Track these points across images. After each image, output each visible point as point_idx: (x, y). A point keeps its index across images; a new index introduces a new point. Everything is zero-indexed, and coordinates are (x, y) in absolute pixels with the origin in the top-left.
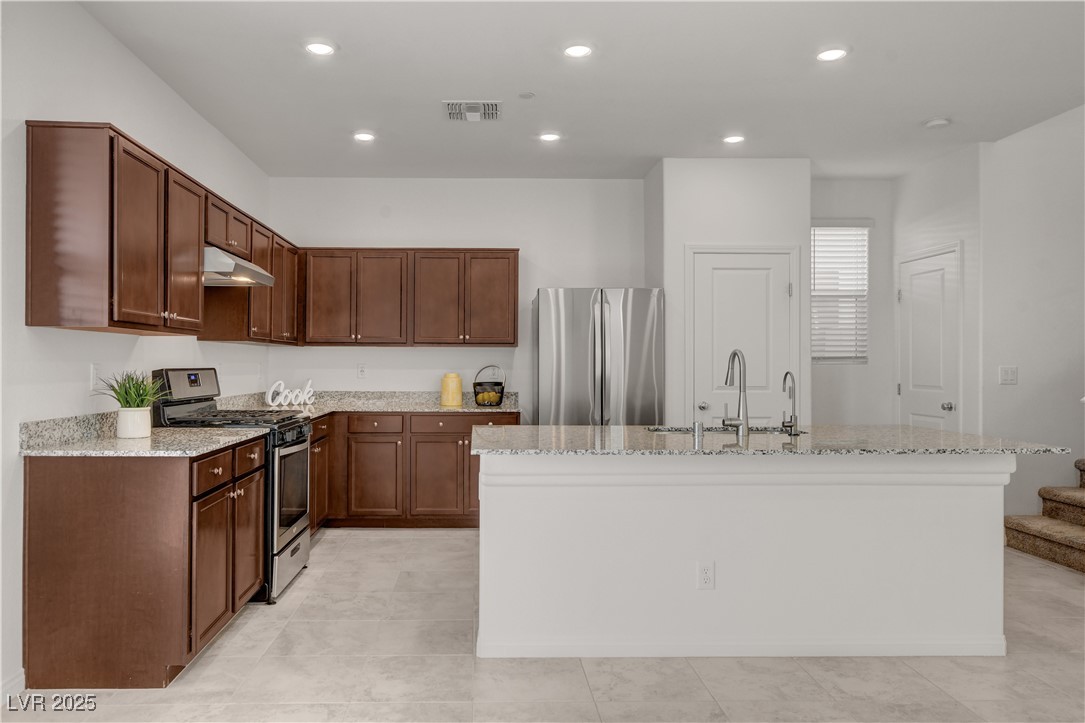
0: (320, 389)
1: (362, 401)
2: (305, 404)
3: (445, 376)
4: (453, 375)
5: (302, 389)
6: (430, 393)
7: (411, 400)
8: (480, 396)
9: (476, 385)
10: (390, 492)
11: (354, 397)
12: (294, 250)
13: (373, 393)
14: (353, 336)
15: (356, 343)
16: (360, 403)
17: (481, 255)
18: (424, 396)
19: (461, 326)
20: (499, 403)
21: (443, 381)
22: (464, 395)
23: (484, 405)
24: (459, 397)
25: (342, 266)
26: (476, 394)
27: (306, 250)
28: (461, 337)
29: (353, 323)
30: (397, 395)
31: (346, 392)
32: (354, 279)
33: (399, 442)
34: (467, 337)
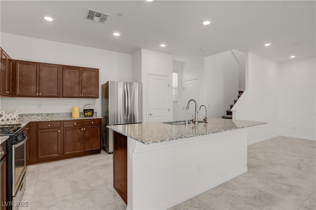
0: (21, 113)
1: (40, 117)
2: (15, 119)
3: (73, 107)
4: (76, 107)
5: (13, 113)
6: (67, 113)
7: (60, 116)
8: (86, 114)
9: (84, 110)
10: (55, 149)
11: (37, 115)
12: (10, 60)
13: (45, 114)
14: (38, 94)
15: (39, 96)
16: (39, 118)
17: (87, 69)
18: (65, 114)
19: (80, 91)
20: (92, 116)
21: (72, 109)
22: (80, 113)
23: (88, 116)
24: (79, 114)
25: (33, 68)
26: (84, 113)
27: (16, 61)
28: (80, 95)
29: (38, 89)
30: (54, 114)
31: (33, 114)
32: (38, 73)
33: (59, 131)
34: (82, 95)
